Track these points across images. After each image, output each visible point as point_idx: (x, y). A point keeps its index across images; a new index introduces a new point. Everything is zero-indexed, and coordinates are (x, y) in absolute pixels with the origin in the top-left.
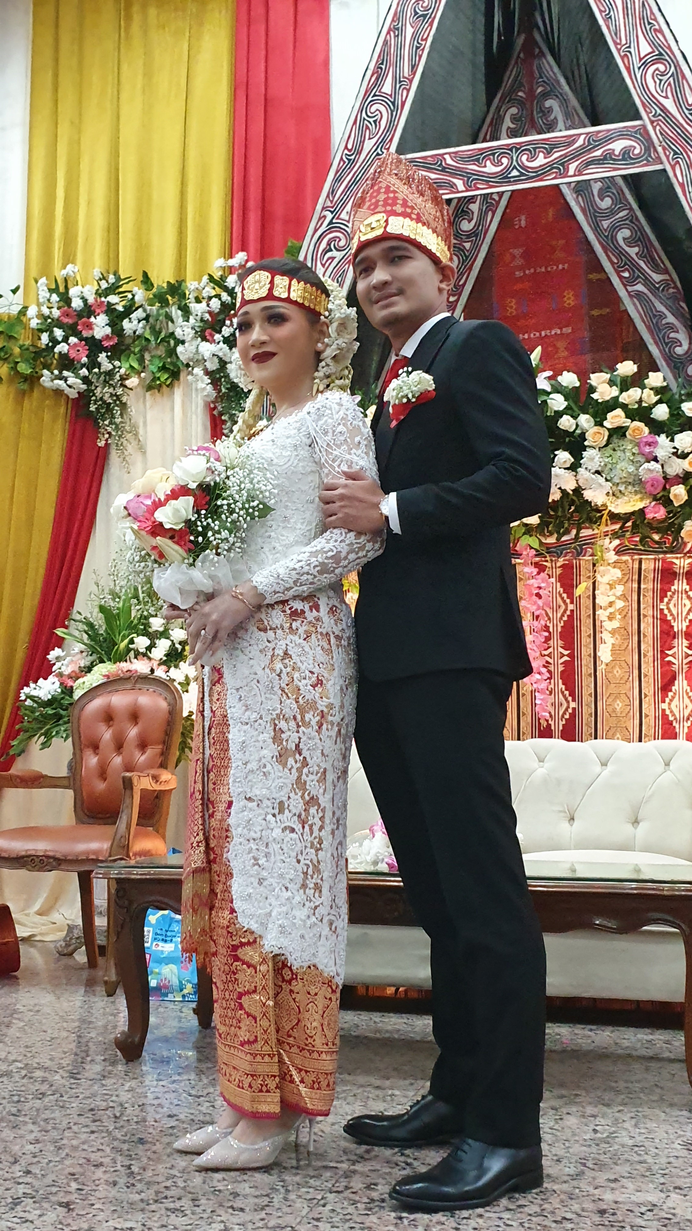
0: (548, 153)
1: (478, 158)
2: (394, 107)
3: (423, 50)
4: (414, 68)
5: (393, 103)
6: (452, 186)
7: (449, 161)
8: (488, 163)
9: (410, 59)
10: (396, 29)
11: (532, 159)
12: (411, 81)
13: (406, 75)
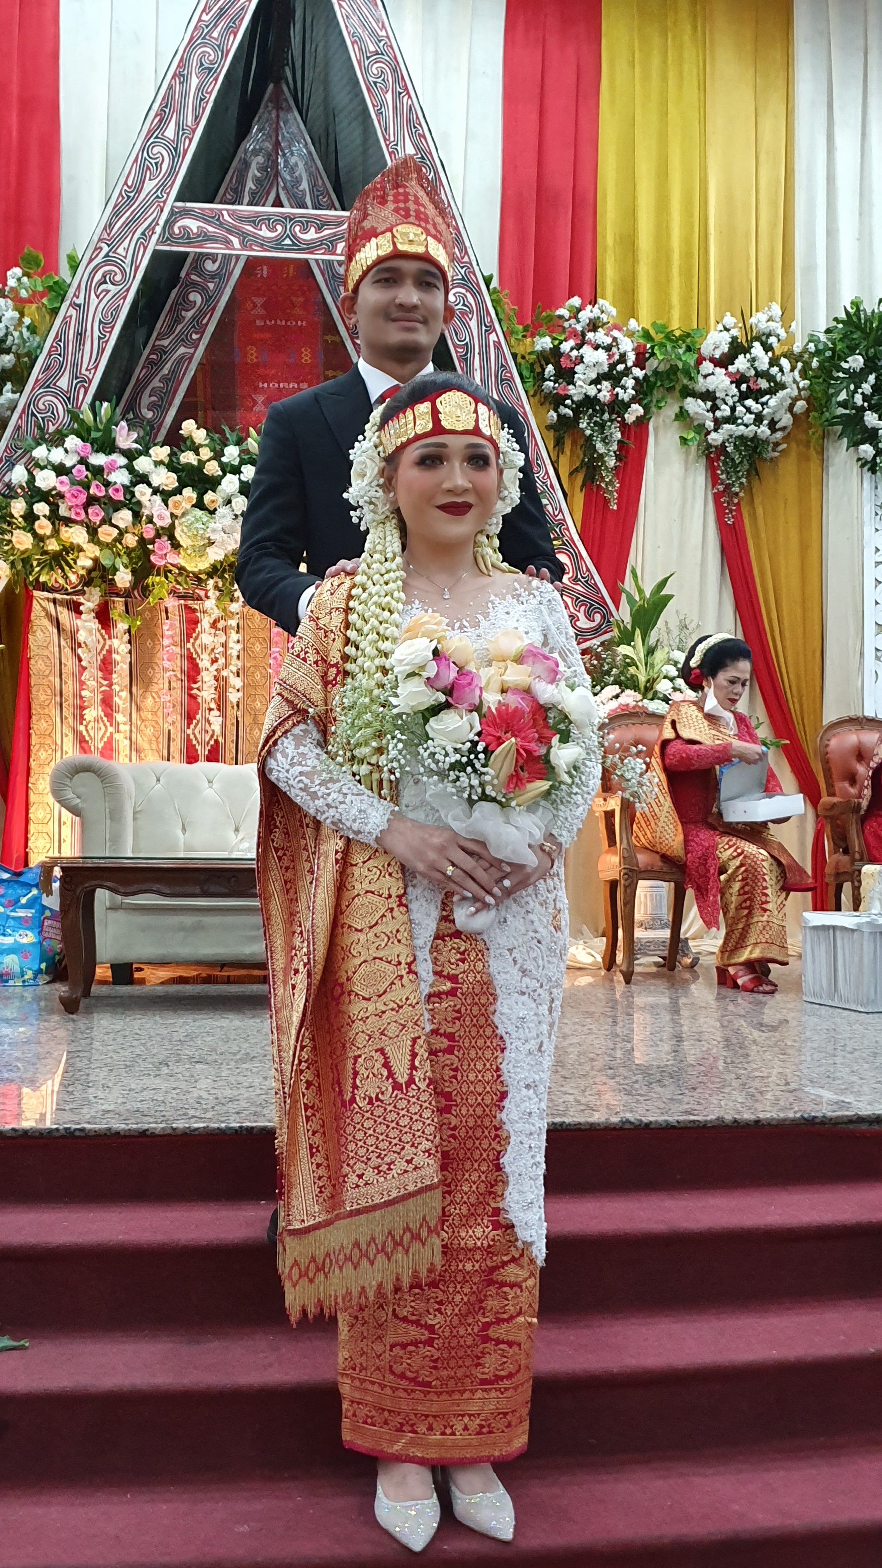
0: (319, 229)
1: (256, 220)
2: (176, 153)
3: (207, 102)
4: (197, 119)
5: (175, 150)
6: (228, 243)
7: (227, 217)
8: (264, 227)
9: (194, 109)
10: (181, 75)
11: (305, 230)
12: (194, 131)
13: (189, 124)
